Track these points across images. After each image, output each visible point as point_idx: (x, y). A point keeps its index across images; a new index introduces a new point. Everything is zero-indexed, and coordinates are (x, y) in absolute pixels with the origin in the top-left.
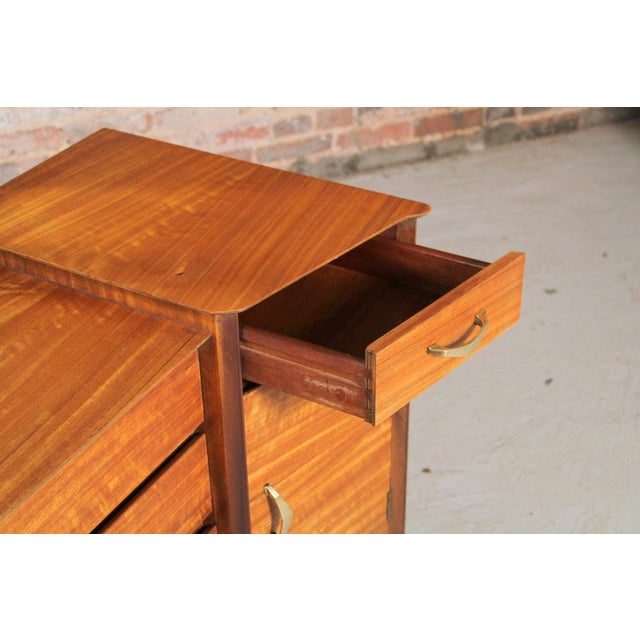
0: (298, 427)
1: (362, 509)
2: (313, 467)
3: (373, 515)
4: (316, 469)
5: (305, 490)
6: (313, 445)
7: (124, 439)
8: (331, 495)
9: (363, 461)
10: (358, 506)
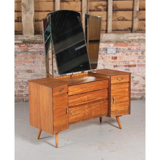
0: (117, 92)
1: (125, 107)
2: (118, 97)
3: (126, 109)
4: (119, 98)
5: (117, 100)
6: (118, 95)
7: (100, 84)
8: (121, 102)
9: (125, 100)
10: (124, 106)
